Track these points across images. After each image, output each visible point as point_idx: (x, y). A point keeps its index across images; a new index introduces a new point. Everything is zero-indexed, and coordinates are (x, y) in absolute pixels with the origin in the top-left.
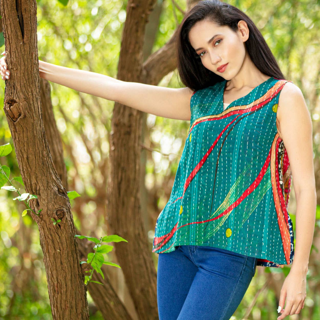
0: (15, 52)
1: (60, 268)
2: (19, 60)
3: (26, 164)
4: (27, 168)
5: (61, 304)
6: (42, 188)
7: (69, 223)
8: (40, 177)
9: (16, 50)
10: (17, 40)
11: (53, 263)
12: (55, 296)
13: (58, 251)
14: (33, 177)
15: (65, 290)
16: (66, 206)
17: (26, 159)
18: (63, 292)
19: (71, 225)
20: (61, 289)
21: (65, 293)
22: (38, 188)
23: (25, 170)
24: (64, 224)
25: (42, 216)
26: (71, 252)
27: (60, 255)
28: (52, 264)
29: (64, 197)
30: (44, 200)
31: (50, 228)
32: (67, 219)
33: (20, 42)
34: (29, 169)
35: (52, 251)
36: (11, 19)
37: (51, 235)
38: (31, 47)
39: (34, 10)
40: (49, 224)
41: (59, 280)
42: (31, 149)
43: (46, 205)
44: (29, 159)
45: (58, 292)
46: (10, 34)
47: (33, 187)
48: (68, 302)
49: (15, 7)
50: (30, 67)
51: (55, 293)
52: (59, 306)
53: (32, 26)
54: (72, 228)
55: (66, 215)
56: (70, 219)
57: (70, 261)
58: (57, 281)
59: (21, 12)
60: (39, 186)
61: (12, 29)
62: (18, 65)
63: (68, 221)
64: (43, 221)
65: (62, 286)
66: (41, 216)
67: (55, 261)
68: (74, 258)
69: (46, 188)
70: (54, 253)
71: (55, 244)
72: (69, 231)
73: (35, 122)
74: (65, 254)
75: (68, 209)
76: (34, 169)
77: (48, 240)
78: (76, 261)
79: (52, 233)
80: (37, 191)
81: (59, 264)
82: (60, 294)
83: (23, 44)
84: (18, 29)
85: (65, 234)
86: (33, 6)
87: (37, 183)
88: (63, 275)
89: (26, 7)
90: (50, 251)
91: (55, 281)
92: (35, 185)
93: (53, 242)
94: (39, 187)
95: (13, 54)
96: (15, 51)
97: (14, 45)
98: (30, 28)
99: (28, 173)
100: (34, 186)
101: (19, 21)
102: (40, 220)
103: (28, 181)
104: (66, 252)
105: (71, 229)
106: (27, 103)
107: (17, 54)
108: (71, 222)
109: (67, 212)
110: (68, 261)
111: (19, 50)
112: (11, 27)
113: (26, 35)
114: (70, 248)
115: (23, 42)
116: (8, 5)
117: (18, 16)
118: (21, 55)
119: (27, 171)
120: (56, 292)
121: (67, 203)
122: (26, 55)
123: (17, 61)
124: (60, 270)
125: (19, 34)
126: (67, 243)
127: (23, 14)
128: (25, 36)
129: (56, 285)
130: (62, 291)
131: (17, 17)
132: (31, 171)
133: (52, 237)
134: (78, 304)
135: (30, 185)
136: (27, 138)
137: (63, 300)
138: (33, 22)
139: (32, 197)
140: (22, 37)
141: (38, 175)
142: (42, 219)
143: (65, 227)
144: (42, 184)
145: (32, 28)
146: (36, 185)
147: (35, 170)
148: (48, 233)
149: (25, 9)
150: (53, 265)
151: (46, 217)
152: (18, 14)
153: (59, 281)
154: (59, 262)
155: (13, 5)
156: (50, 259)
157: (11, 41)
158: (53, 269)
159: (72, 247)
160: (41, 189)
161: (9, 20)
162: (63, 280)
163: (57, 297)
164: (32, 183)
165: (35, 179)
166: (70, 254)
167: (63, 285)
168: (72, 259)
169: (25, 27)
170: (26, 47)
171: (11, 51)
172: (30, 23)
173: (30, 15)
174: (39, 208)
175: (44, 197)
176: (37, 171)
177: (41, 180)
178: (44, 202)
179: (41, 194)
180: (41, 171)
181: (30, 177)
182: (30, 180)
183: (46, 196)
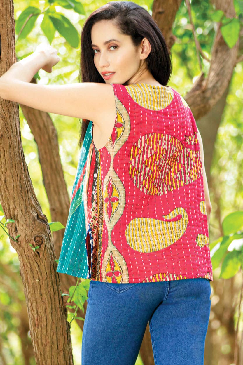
1: (39, 300)
3: (4, 188)
4: (5, 192)
5: (41, 339)
6: (20, 213)
7: (49, 251)
8: (18, 201)
11: (33, 294)
12: (36, 331)
13: (37, 280)
14: (11, 202)
15: (45, 323)
16: (45, 232)
17: (3, 181)
18: (44, 326)
19: (51, 254)
20: (41, 322)
21: (45, 328)
22: (16, 213)
23: (3, 194)
24: (43, 252)
26: (51, 283)
27: (39, 285)
28: (31, 296)
29: (43, 223)
30: (23, 226)
31: (29, 255)
32: (46, 246)
34: (7, 193)
35: (31, 281)
37: (30, 263)
38: (8, 64)
39: (12, 26)
40: (27, 251)
41: (39, 312)
42: (8, 171)
43: (24, 230)
44: (7, 182)
45: (38, 325)
47: (11, 212)
48: (48, 337)
51: (35, 327)
52: (39, 341)
53: (9, 42)
54: (52, 256)
55: (45, 241)
56: (49, 247)
57: (50, 292)
58: (36, 314)
60: (18, 211)
63: (48, 249)
64: (21, 248)
65: (42, 320)
66: (19, 243)
67: (34, 291)
68: (55, 290)
69: (24, 213)
70: (33, 283)
71: (34, 273)
72: (48, 260)
73: (12, 142)
74: (45, 284)
75: (47, 236)
76: (12, 192)
77: (27, 269)
78: (57, 293)
79: (31, 261)
80: (15, 216)
81: (39, 295)
82: (40, 328)
85: (45, 262)
86: (11, 21)
87: (15, 208)
88: (43, 307)
90: (29, 281)
91: (35, 314)
92: (13, 211)
93: (32, 271)
94: (17, 211)
98: (7, 44)
99: (6, 196)
102: (18, 246)
103: (6, 205)
104: (46, 282)
105: (50, 258)
106: (3, 122)
108: (51, 250)
109: (46, 239)
110: (48, 292)
113: (4, 51)
114: (50, 278)
119: (5, 194)
120: (37, 326)
121: (47, 230)
122: (3, 72)
124: (40, 301)
126: (46, 273)
127: (1, 29)
128: (2, 53)
129: (36, 318)
130: (42, 324)
132: (9, 195)
133: (31, 266)
134: (59, 340)
135: (8, 209)
136: (5, 160)
137: (44, 335)
138: (11, 39)
141: (16, 199)
142: (20, 245)
143: (44, 255)
144: (20, 209)
145: (10, 44)
146: (14, 209)
147: (13, 194)
148: (26, 261)
149: (2, 24)
150: (33, 296)
151: (24, 244)
153: (39, 314)
154: (39, 293)
156: (30, 290)
158: (33, 301)
159: (52, 277)
160: (19, 213)
162: (43, 313)
163: (38, 332)
164: (10, 208)
165: (14, 203)
166: (50, 285)
167: (43, 318)
168: (52, 290)
169: (2, 43)
170: (3, 64)
172: (7, 39)
173: (7, 31)
174: (17, 233)
175: (22, 223)
176: (15, 195)
177: (19, 204)
178: (22, 228)
179: (20, 220)
180: (19, 194)
181: (8, 201)
182: (8, 205)
183: (24, 222)
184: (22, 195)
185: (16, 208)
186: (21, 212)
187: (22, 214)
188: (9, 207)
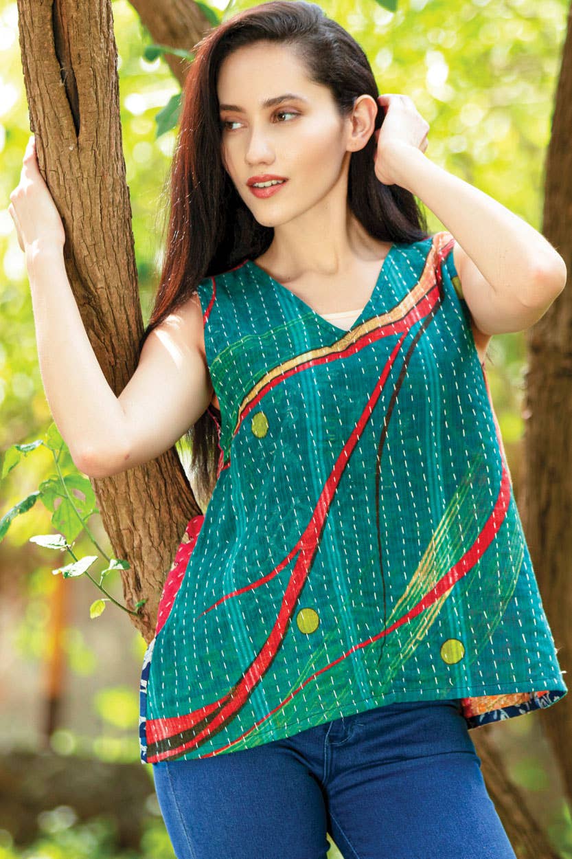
0: (56, 172)
2: (68, 193)
6: (146, 542)
8: (141, 510)
9: (59, 166)
10: (58, 138)
14: (123, 512)
22: (136, 543)
23: (101, 491)
25: (149, 618)
30: (153, 575)
33: (69, 146)
34: (112, 491)
36: (42, 84)
38: (100, 158)
39: (106, 57)
43: (158, 587)
46: (42, 122)
47: (125, 538)
49: (52, 51)
50: (98, 212)
53: (101, 102)
59: (71, 64)
60: (140, 536)
61: (47, 111)
62: (66, 208)
66: (146, 619)
69: (156, 541)
73: (118, 361)
76: (123, 488)
80: (135, 550)
83: (76, 149)
84: (61, 109)
86: (103, 45)
87: (132, 528)
89: (80, 50)
92: (129, 534)
94: (138, 537)
95: (52, 176)
96: (55, 169)
97: (52, 151)
98: (95, 105)
99: (108, 498)
100: (126, 534)
101: (66, 87)
102: (145, 628)
103: (110, 520)
106: (91, 310)
107: (61, 178)
111: (66, 165)
112: (43, 103)
113: (85, 125)
115: (78, 144)
116: (33, 43)
117: (62, 73)
118: (72, 180)
119: (106, 492)
122: (85, 181)
123: (63, 196)
125: (66, 122)
127: (75, 67)
128: (82, 129)
131: (57, 77)
132: (117, 494)
135: (116, 531)
138: (104, 91)
139: (114, 565)
140: (74, 131)
141: (134, 507)
142: (148, 625)
144: (147, 531)
145: (101, 104)
146: (131, 532)
147: (126, 492)
149: (79, 55)
152: (61, 67)
155: (46, 45)
157: (44, 140)
160: (143, 542)
161: (36, 85)
164: (121, 528)
165: (129, 515)
169: (80, 102)
170: (85, 158)
171: (48, 169)
172: (93, 93)
173: (92, 72)
174: (141, 594)
175: (151, 567)
176: (131, 494)
177: (144, 519)
178: (152, 581)
179: (145, 558)
180: (143, 494)
181: (115, 510)
182: (116, 520)
183: (158, 564)
184: (149, 496)
185: (135, 529)
186: (147, 539)
187: (150, 544)
188: (118, 525)
